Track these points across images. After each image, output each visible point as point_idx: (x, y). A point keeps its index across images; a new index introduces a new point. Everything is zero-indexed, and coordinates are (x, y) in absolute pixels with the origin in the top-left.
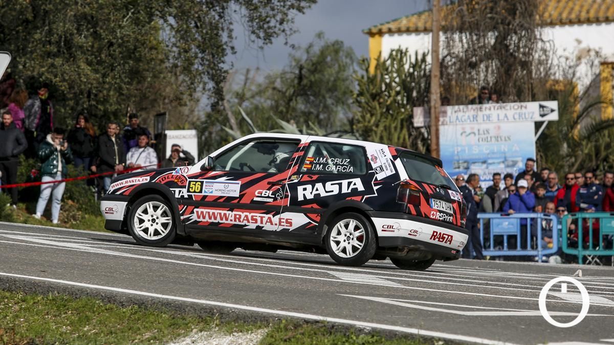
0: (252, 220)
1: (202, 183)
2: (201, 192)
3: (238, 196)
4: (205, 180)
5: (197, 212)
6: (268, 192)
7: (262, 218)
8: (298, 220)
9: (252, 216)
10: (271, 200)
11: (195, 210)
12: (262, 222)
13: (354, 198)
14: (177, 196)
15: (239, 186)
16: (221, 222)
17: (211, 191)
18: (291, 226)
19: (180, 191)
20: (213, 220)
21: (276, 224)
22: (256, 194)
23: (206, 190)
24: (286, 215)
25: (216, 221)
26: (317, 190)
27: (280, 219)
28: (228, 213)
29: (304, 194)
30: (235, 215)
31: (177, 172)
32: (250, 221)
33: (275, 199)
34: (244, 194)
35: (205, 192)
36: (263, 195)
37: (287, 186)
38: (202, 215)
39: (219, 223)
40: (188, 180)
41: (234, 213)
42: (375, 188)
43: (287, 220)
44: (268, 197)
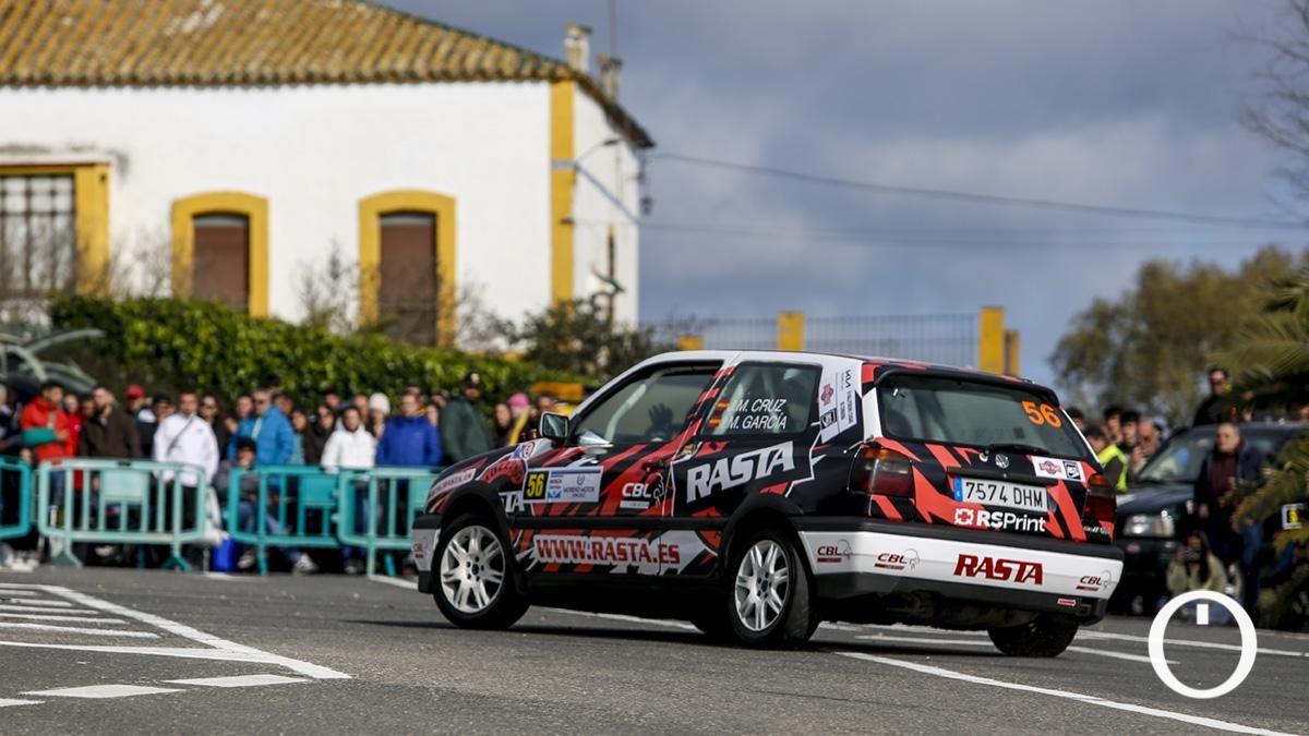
0: (619, 553)
1: (546, 474)
2: (542, 497)
3: (596, 500)
4: (551, 469)
5: (538, 541)
6: (641, 485)
7: (633, 546)
8: (689, 545)
9: (619, 545)
10: (644, 505)
11: (536, 537)
12: (634, 559)
13: (773, 489)
14: (508, 509)
15: (599, 476)
16: (575, 561)
17: (557, 491)
18: (678, 562)
19: (513, 497)
20: (562, 560)
21: (655, 560)
22: (625, 494)
23: (551, 492)
24: (670, 538)
25: (567, 561)
26: (717, 475)
27: (661, 547)
28: (583, 539)
29: (697, 488)
30: (594, 544)
31: (517, 455)
32: (618, 556)
33: (652, 502)
34: (607, 494)
35: (550, 496)
36: (634, 495)
37: (672, 470)
38: (546, 549)
39: (572, 565)
40: (528, 470)
41: (593, 539)
42: (813, 462)
43: (670, 548)
44: (642, 499)
